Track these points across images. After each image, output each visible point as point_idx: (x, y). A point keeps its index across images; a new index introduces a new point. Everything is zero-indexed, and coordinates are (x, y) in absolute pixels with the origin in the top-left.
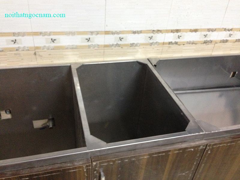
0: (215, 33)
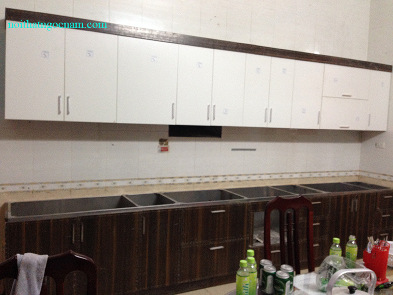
0: (192, 179)
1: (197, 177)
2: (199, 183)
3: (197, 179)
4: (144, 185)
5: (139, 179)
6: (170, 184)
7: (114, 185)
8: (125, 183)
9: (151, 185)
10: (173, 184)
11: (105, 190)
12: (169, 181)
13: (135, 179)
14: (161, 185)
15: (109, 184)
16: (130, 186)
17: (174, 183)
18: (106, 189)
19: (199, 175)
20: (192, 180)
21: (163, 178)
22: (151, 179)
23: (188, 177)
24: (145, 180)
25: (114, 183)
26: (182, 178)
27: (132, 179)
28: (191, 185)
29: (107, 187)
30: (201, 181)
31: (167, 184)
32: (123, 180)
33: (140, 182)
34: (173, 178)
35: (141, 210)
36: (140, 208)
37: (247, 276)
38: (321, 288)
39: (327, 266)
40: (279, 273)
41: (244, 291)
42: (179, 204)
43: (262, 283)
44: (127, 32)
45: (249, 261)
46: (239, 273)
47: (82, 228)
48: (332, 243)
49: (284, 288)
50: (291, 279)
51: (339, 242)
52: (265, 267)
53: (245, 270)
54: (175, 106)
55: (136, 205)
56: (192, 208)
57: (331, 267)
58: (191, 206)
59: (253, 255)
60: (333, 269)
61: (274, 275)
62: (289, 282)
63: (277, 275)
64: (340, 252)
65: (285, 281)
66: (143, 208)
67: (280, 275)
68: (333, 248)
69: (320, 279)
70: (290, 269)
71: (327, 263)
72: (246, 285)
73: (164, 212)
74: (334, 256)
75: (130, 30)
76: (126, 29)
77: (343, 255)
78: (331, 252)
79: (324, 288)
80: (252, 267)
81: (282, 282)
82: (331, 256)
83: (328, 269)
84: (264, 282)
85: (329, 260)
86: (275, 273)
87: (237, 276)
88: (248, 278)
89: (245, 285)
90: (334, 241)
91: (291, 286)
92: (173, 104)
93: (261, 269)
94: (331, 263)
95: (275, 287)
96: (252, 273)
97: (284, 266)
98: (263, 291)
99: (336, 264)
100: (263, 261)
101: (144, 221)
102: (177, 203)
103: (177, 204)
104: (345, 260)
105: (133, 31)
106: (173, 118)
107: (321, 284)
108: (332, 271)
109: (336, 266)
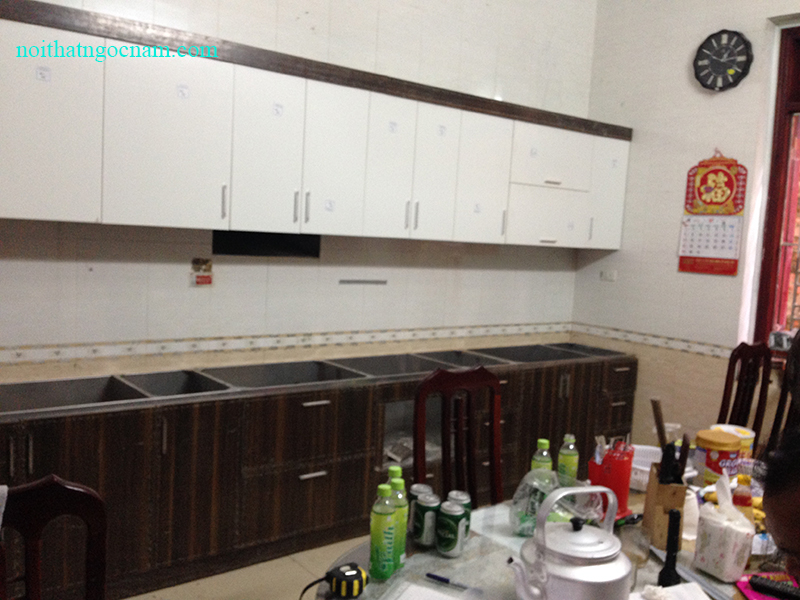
0: (260, 340)
1: (270, 336)
2: (275, 348)
3: (270, 339)
4: (160, 354)
5: (149, 342)
6: (216, 351)
7: (94, 356)
8: (118, 351)
9: (176, 354)
10: (222, 351)
11: (75, 365)
12: (214, 345)
13: (140, 342)
14: (196, 352)
15: (82, 353)
16: (130, 357)
17: (223, 348)
18: (76, 363)
19: (275, 333)
20: (261, 343)
21: (201, 339)
22: (177, 341)
23: (253, 337)
24: (163, 344)
25: (95, 351)
26: (240, 338)
27: (133, 342)
28: (260, 353)
29: (78, 359)
30: (278, 345)
31: (209, 352)
32: (114, 344)
33: (153, 349)
34: (221, 338)
35: (159, 405)
36: (156, 400)
37: (391, 514)
38: (518, 529)
39: (527, 490)
40: (446, 505)
41: (386, 541)
42: (239, 389)
43: (415, 527)
44: (125, 32)
45: (394, 487)
46: (377, 508)
47: (31, 443)
48: (536, 449)
49: (455, 533)
50: (467, 516)
51: (547, 447)
52: (420, 497)
53: (387, 502)
54: (227, 191)
55: (147, 394)
56: (265, 397)
57: (535, 491)
58: (262, 394)
59: (400, 474)
60: (538, 493)
61: (437, 511)
62: (463, 520)
63: (442, 510)
64: (550, 464)
65: (457, 519)
66: (163, 401)
67: (448, 509)
68: (537, 457)
69: (517, 514)
70: (465, 498)
71: (529, 483)
72: (390, 529)
73: (207, 408)
74: (540, 470)
75: (132, 29)
76: (122, 25)
77: (555, 467)
78: (534, 463)
79: (523, 529)
80: (400, 496)
81: (452, 523)
82: (534, 471)
83: (530, 495)
84: (418, 525)
85: (532, 479)
86: (439, 506)
87: (372, 513)
88: (393, 516)
89: (387, 531)
90: (538, 446)
91: (468, 527)
92: (224, 188)
93: (413, 502)
94: (536, 484)
95: (439, 531)
96: (400, 507)
97: (453, 494)
98: (416, 540)
99: (544, 484)
100: (415, 487)
101: (165, 427)
102: (233, 389)
103: (234, 391)
104: (558, 476)
105: (138, 30)
106: (224, 215)
107: (518, 522)
108: (538, 497)
109: (544, 487)
